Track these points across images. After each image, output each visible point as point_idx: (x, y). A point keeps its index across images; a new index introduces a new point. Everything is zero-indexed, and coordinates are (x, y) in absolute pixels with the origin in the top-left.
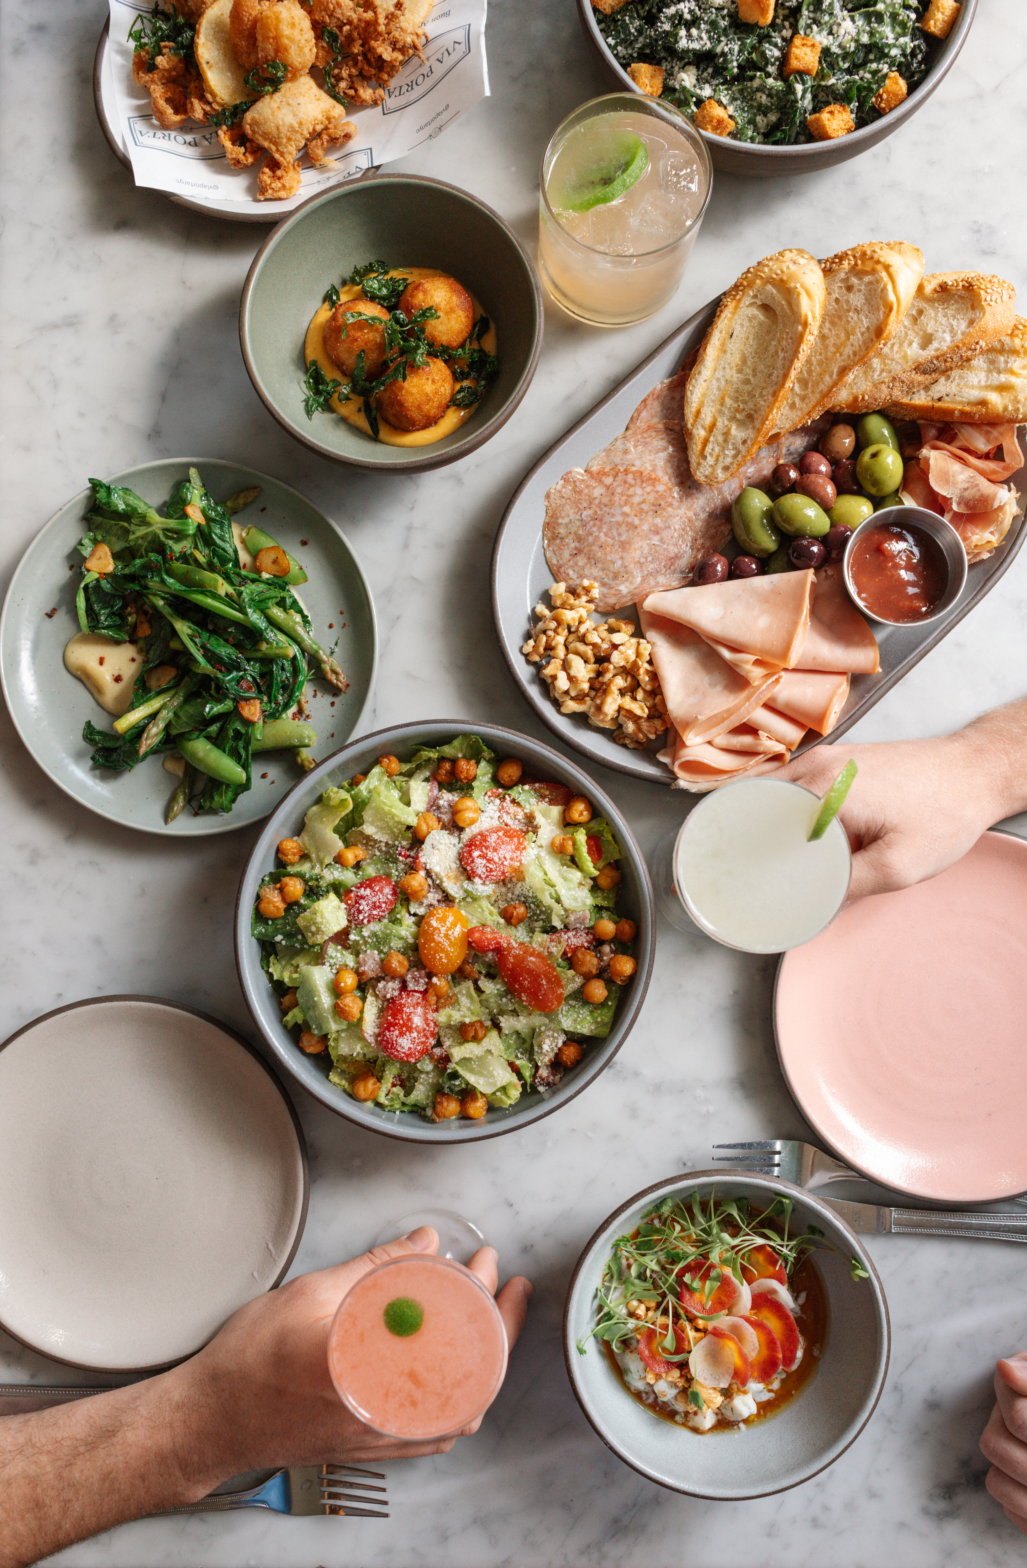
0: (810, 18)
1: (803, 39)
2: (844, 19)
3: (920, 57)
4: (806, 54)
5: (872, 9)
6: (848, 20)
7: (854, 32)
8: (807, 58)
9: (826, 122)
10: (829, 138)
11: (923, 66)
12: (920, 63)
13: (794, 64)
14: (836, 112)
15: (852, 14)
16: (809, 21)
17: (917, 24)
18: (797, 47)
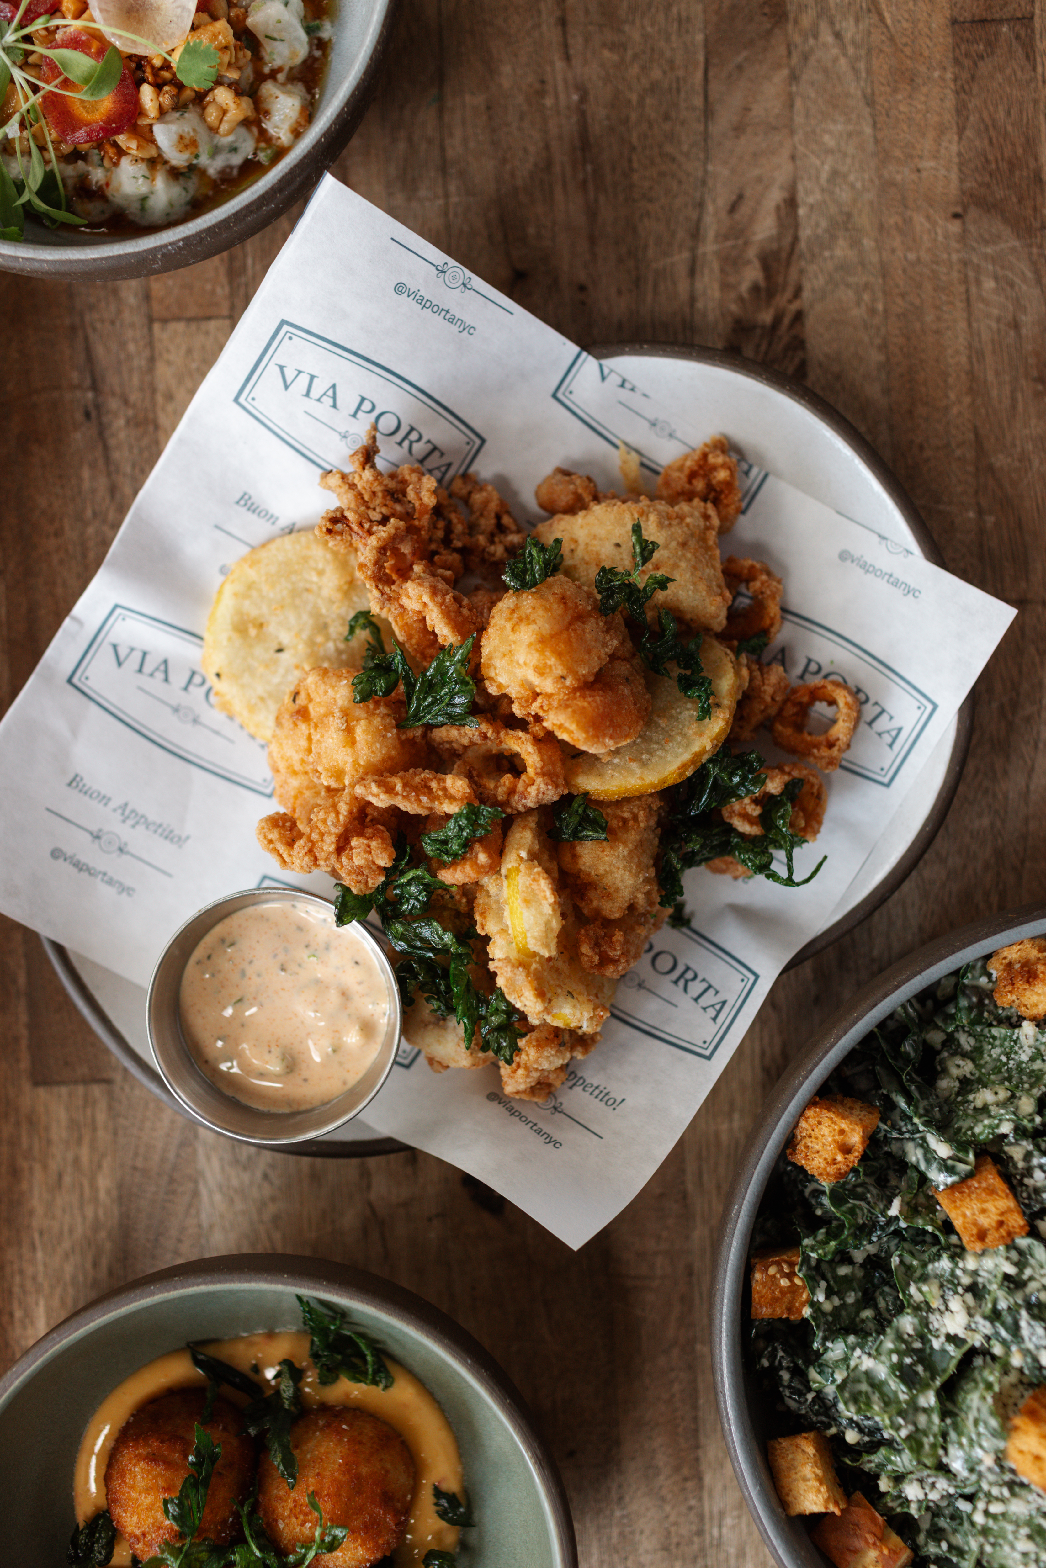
0: (1031, 1278)
1: (1009, 1234)
2: (968, 1328)
3: (786, 1376)
4: (983, 1211)
5: (938, 1383)
6: (961, 1334)
7: (935, 1321)
8: (976, 1206)
9: (844, 1125)
10: (811, 1103)
11: (765, 1363)
12: (774, 1370)
13: (991, 1178)
14: (839, 1158)
15: (966, 1348)
16: (1028, 1272)
17: (833, 1430)
18: (1009, 1210)
